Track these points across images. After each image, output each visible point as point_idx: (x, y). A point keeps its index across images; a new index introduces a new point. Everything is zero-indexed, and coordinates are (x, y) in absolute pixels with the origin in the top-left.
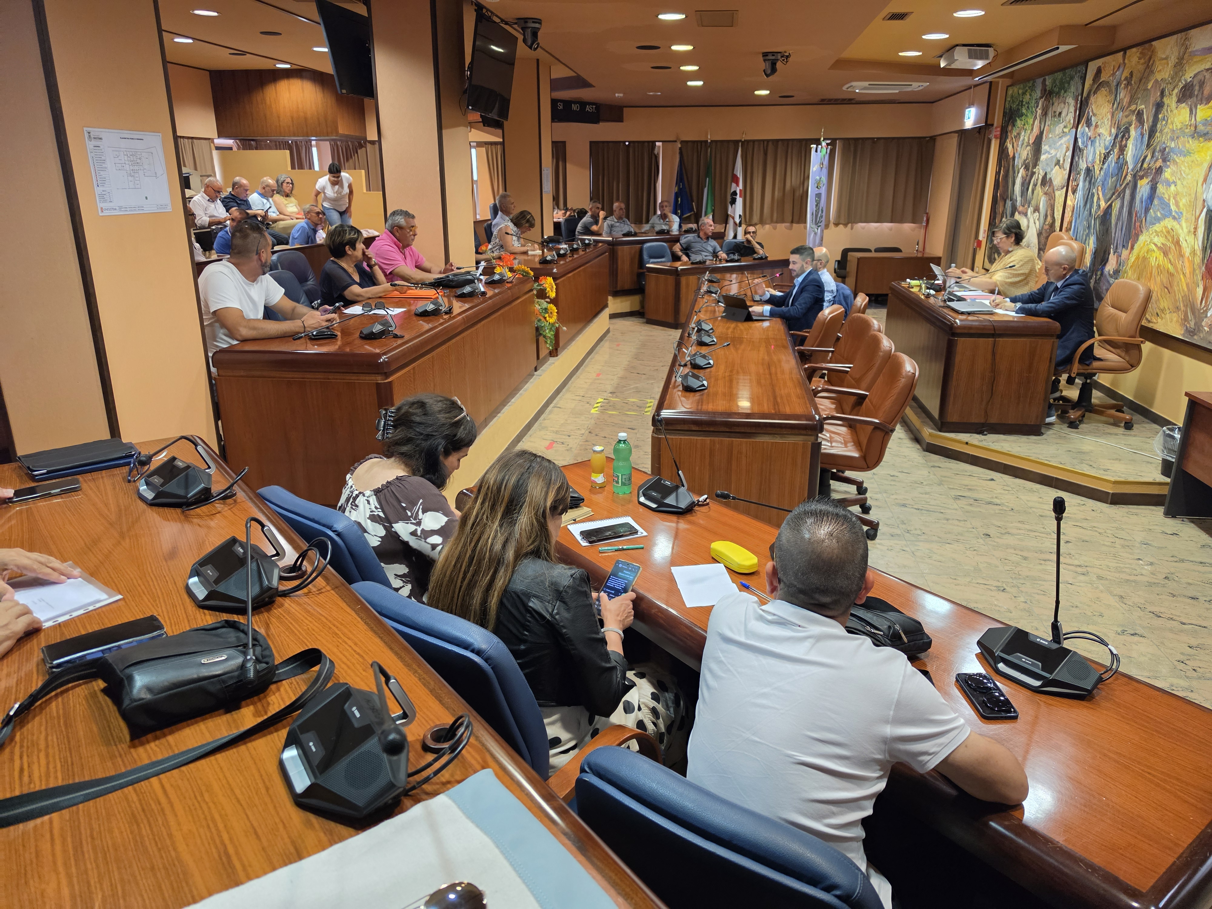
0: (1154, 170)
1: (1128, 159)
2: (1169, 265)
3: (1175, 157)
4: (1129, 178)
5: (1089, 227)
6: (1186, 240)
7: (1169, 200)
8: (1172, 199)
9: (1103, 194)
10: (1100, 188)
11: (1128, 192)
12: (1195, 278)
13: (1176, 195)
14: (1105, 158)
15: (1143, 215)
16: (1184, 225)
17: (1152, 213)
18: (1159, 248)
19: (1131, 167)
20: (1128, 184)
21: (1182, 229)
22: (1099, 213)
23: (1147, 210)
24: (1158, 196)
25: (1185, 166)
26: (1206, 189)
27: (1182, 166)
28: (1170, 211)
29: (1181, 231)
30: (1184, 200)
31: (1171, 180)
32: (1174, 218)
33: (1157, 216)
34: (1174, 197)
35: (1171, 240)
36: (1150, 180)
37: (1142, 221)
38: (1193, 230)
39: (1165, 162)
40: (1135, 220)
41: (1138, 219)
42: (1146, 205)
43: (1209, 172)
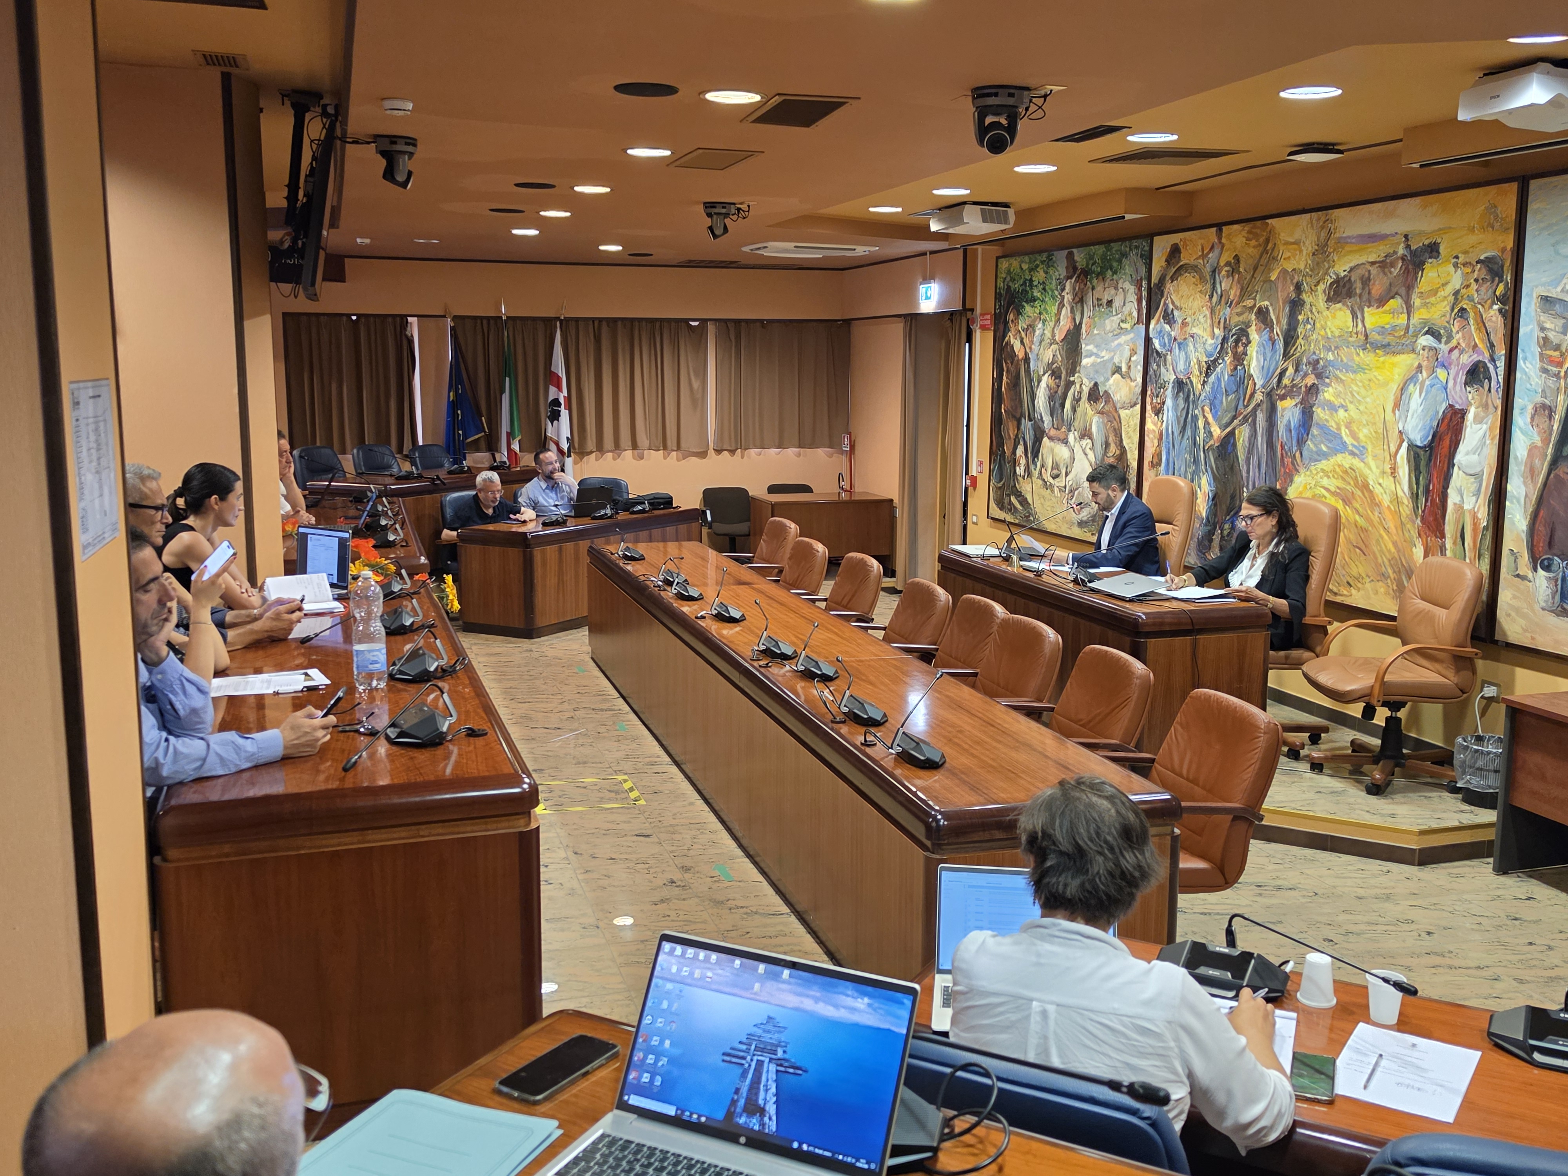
0: (1303, 389)
1: (1252, 372)
2: (1357, 517)
3: (1338, 372)
4: (1259, 397)
5: (1196, 461)
6: (1380, 484)
7: (1339, 429)
8: (1343, 428)
9: (1213, 417)
10: (1207, 409)
11: (1261, 417)
12: (1407, 534)
13: (1350, 423)
14: (1208, 368)
15: (1295, 449)
16: (1372, 464)
17: (1312, 446)
18: (1333, 494)
19: (1259, 383)
20: (1258, 405)
21: (1370, 469)
22: (1212, 442)
23: (1301, 443)
24: (1317, 424)
25: (1357, 386)
26: (1400, 417)
27: (1353, 386)
28: (1344, 444)
29: (1369, 472)
30: (1365, 431)
31: (1336, 403)
32: (1353, 454)
33: (1321, 450)
34: (1348, 426)
35: (1352, 483)
36: (1298, 401)
37: (1294, 455)
38: (1389, 471)
39: (1322, 378)
40: (1282, 454)
41: (1287, 454)
42: (1298, 434)
43: (1402, 395)
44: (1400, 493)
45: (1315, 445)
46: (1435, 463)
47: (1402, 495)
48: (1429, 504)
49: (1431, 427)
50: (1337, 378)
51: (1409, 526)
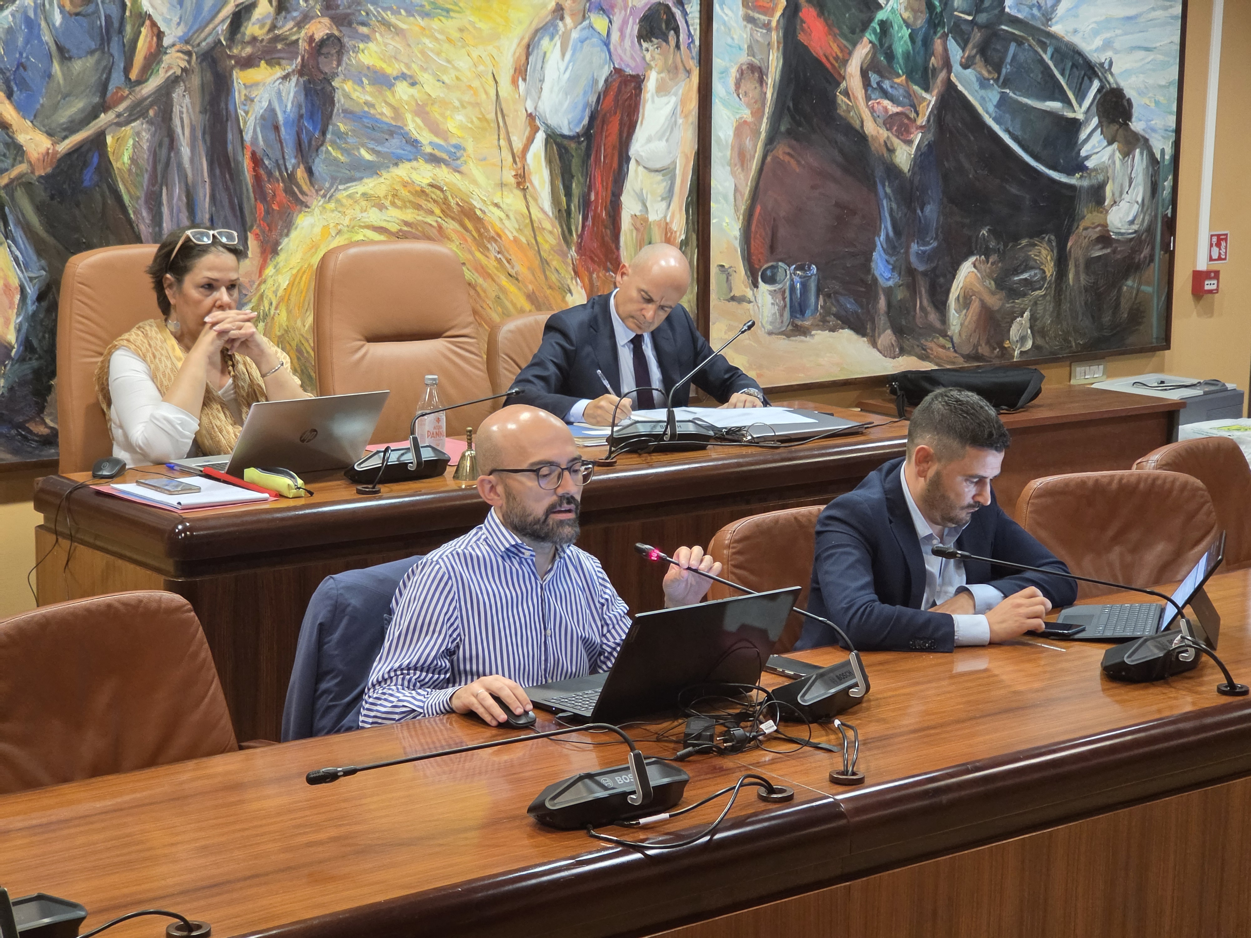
0: (303, 45)
4: (175, 62)
6: (497, 205)
8: (409, 117)
9: (19, 108)
11: (185, 104)
12: (553, 277)
13: (424, 106)
15: (291, 162)
16: (478, 173)
17: (335, 153)
19: (174, 33)
21: (474, 182)
22: (22, 168)
23: (307, 149)
24: (346, 111)
25: (436, 39)
26: (528, 92)
27: (426, 41)
28: (414, 143)
29: (472, 187)
30: (460, 117)
31: (389, 70)
32: (433, 159)
33: (361, 159)
34: (421, 111)
35: (437, 211)
36: (289, 69)
37: (292, 177)
38: (513, 181)
39: (350, 24)
40: (257, 178)
41: (270, 174)
42: (298, 135)
43: (528, 55)
44: (536, 214)
45: (345, 151)
46: (597, 159)
47: (541, 215)
48: (589, 222)
49: (587, 104)
50: (387, 25)
51: (555, 263)
